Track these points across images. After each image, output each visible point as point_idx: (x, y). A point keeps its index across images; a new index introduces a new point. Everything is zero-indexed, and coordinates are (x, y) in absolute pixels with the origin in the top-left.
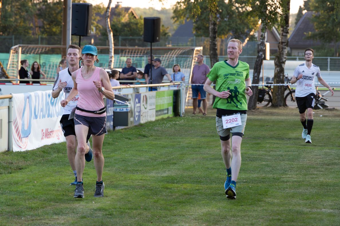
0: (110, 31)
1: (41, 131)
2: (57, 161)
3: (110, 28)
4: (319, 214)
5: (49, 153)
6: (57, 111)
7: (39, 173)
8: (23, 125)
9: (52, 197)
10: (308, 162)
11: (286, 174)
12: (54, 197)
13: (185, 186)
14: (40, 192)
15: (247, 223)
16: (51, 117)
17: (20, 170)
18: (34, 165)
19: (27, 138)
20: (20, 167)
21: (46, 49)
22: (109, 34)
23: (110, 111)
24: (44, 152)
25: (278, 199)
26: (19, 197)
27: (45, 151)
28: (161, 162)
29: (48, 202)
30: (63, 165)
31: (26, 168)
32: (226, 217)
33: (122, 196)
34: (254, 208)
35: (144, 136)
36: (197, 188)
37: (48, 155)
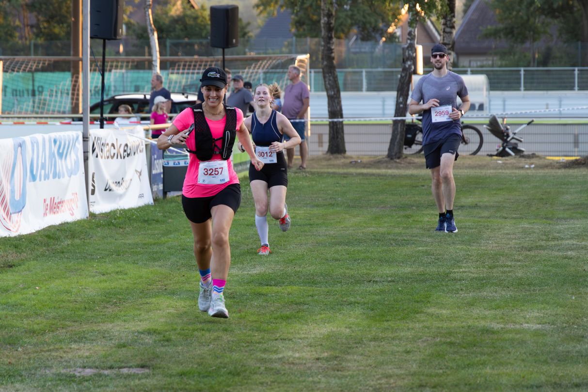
0: (152, 31)
1: (43, 202)
2: (72, 251)
3: (153, 26)
4: (518, 332)
5: (58, 239)
6: (69, 167)
7: (43, 273)
8: (13, 192)
9: (68, 313)
10: (494, 245)
11: (460, 267)
12: (70, 312)
13: (289, 289)
14: (46, 304)
15: (398, 350)
16: (59, 178)
17: (11, 269)
18: (34, 260)
19: (20, 214)
20: (9, 262)
21: (44, 63)
22: (150, 35)
23: (157, 166)
24: (48, 236)
25: (448, 309)
26: (10, 313)
27: (51, 236)
28: (248, 249)
29: (60, 321)
30: (81, 259)
31: (20, 265)
32: (362, 341)
33: (185, 309)
34: (407, 325)
36: (311, 293)
37: (56, 242)
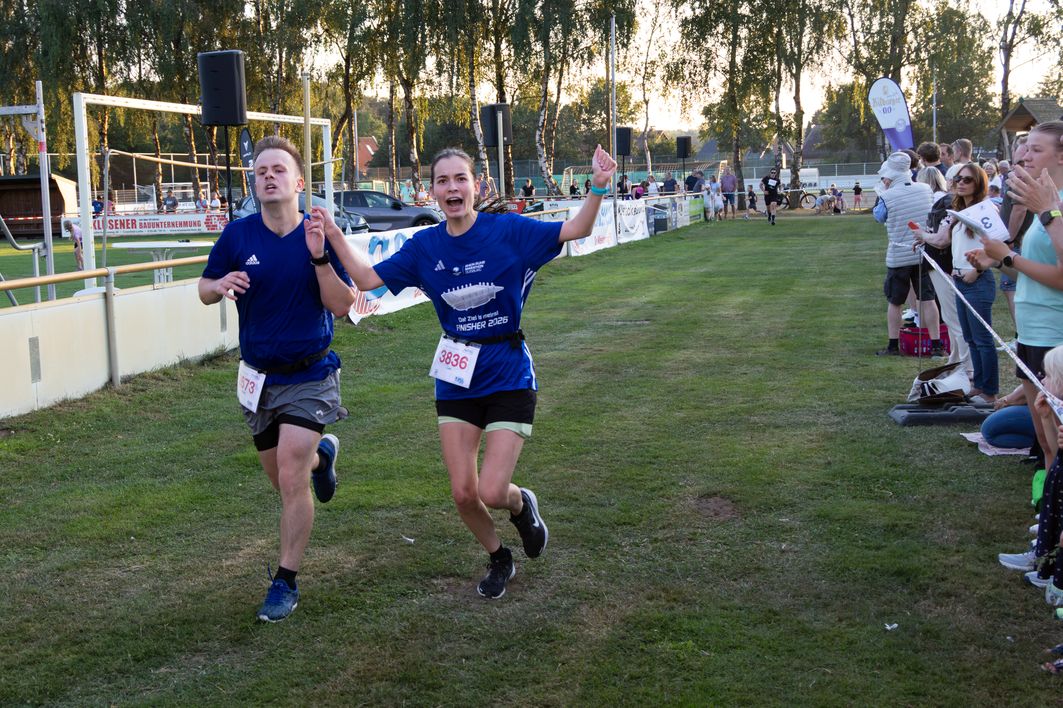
23: (651, 219)
25: (804, 288)
26: (579, 294)
28: (698, 259)
29: (604, 297)
30: (614, 266)
31: (584, 270)
32: (760, 305)
33: (668, 291)
34: (783, 296)
35: (682, 239)
36: (732, 281)
37: (601, 258)
